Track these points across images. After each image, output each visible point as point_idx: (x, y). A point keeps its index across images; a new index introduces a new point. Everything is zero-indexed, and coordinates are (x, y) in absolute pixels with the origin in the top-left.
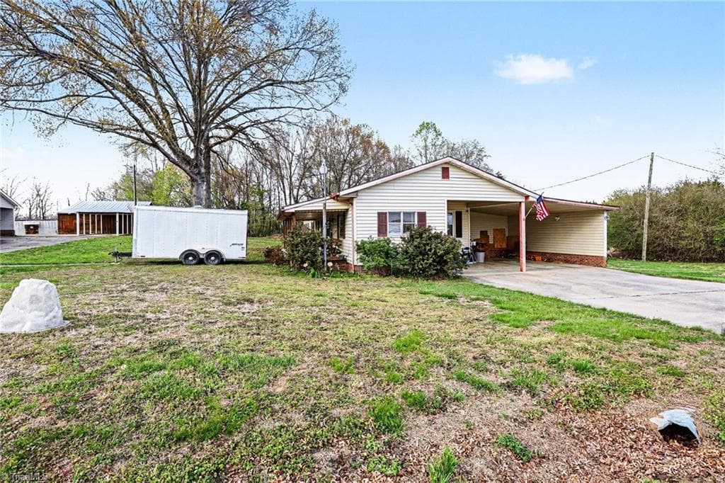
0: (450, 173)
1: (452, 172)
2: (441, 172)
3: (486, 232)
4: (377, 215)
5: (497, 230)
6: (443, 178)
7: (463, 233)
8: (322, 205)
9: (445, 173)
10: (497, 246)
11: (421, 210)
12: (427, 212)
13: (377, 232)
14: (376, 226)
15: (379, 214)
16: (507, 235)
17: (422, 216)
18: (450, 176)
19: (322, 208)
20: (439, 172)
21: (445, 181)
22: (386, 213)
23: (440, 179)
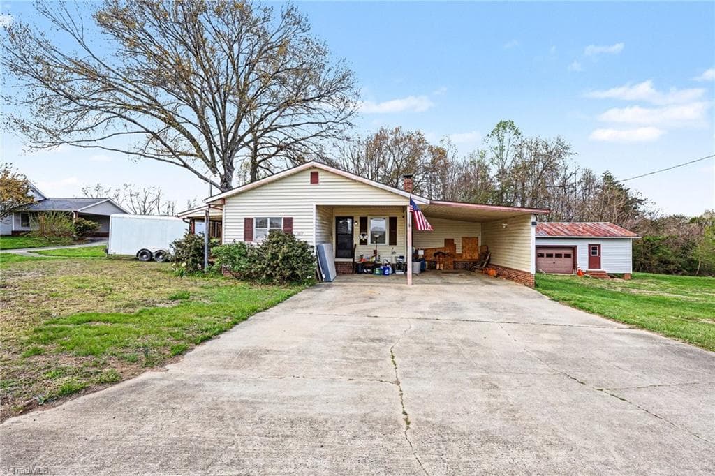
0: (320, 177)
1: (322, 177)
2: (310, 177)
3: (453, 240)
4: (243, 221)
5: (467, 238)
6: (311, 183)
7: (398, 240)
8: (204, 212)
9: (315, 178)
10: (467, 256)
11: (288, 215)
12: (294, 217)
13: (243, 237)
14: (243, 230)
15: (245, 219)
16: (480, 244)
17: (289, 222)
18: (320, 181)
19: (204, 215)
20: (308, 177)
21: (314, 186)
22: (252, 219)
23: (309, 184)
